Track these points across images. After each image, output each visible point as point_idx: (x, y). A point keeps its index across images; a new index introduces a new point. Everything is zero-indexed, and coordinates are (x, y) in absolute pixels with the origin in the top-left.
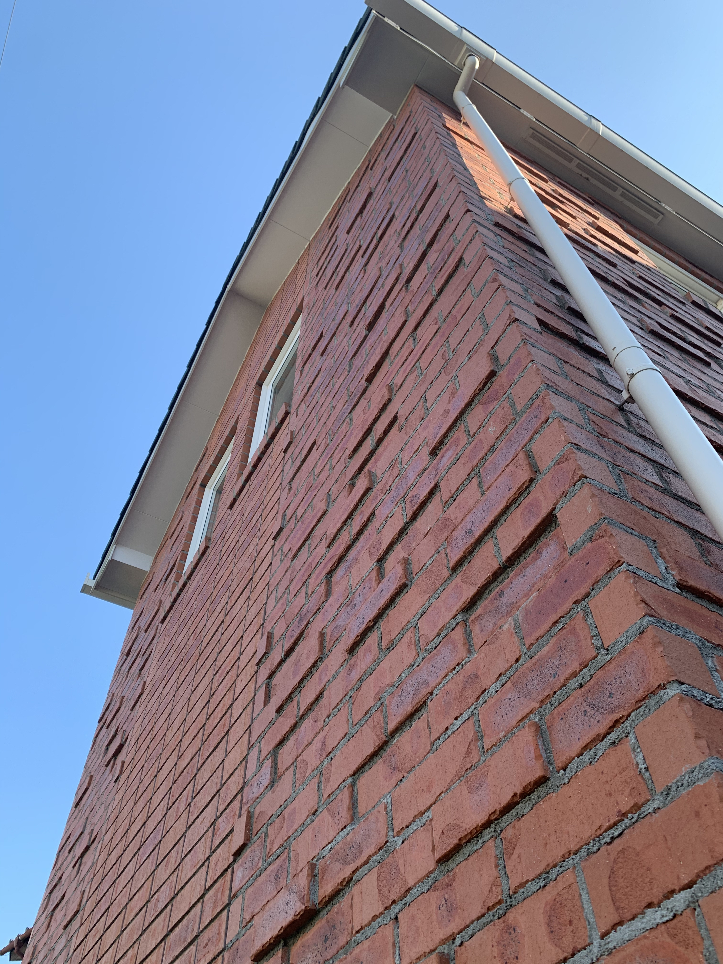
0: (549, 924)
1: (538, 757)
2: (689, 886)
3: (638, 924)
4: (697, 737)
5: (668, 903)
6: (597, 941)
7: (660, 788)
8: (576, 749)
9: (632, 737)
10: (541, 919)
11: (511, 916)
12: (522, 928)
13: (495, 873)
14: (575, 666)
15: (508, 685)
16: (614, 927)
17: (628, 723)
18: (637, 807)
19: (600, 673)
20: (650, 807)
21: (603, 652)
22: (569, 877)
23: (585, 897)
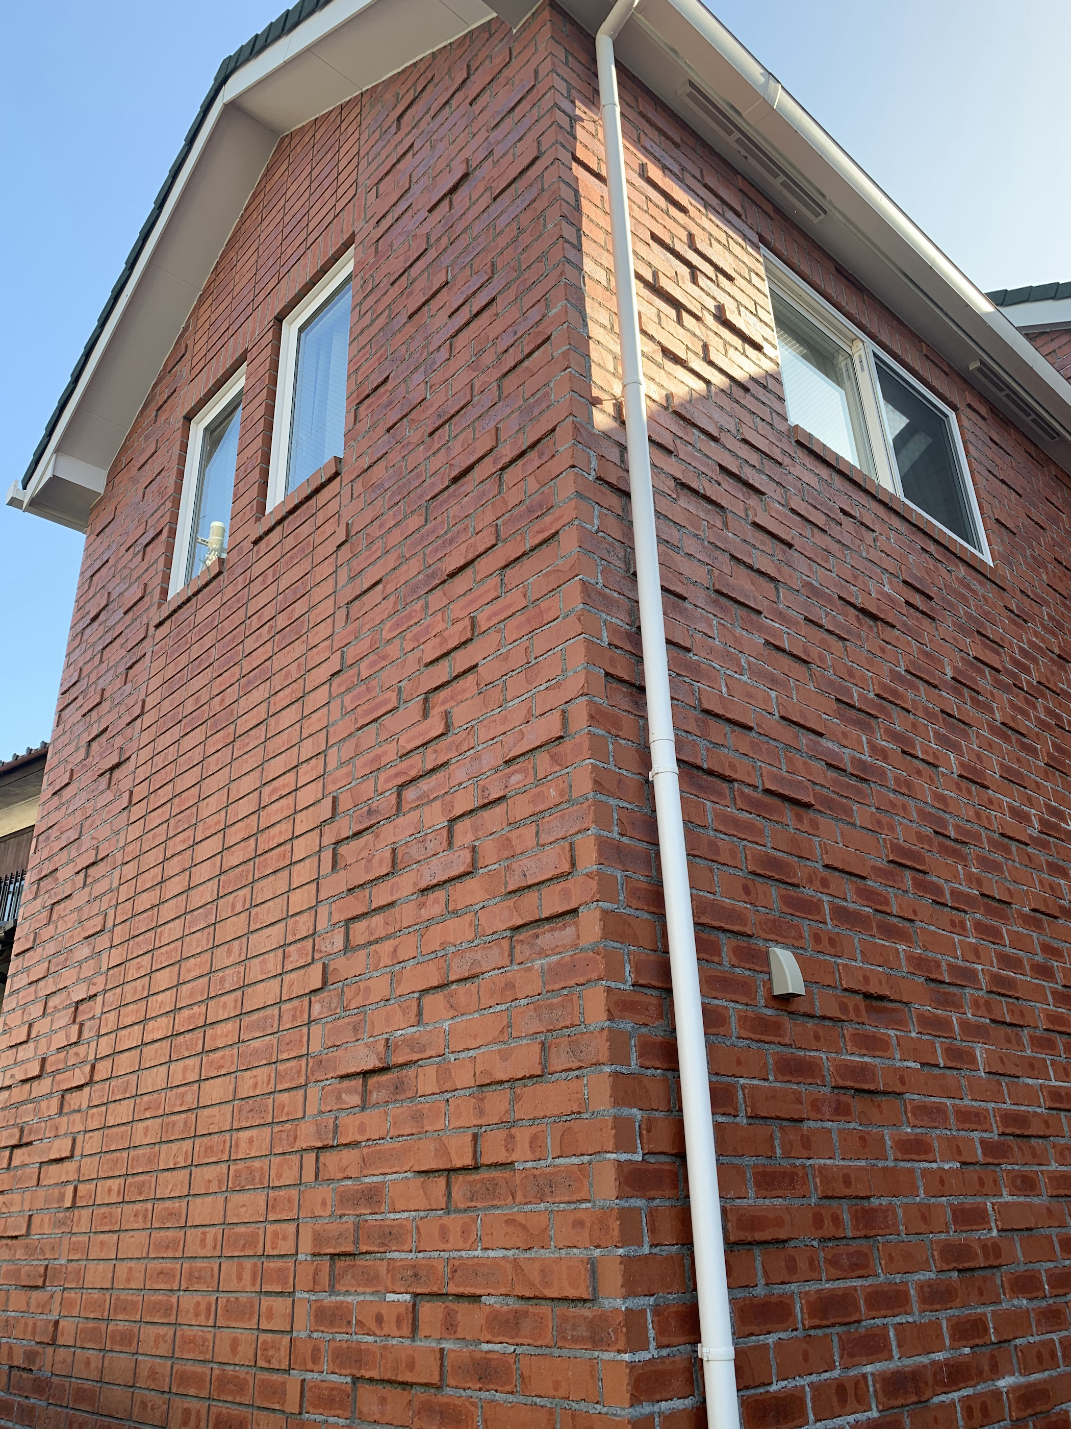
0: (531, 1143)
1: (540, 1063)
2: (591, 1155)
3: (567, 1160)
4: (611, 1096)
5: (582, 1158)
6: (550, 1160)
7: (591, 1110)
8: (560, 1068)
9: (585, 1079)
10: (528, 1139)
11: (513, 1130)
12: (518, 1138)
13: (508, 1107)
14: (568, 1023)
15: (531, 1006)
16: (559, 1157)
17: (585, 1071)
18: (579, 1113)
19: (579, 1036)
20: (584, 1116)
21: (583, 1026)
22: (544, 1127)
23: (549, 1139)
